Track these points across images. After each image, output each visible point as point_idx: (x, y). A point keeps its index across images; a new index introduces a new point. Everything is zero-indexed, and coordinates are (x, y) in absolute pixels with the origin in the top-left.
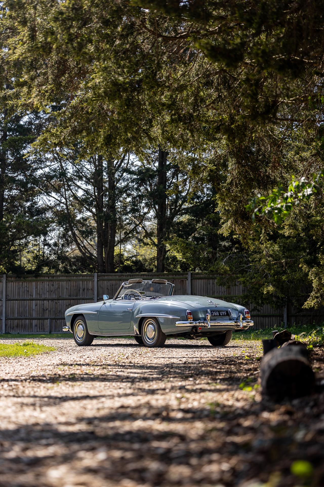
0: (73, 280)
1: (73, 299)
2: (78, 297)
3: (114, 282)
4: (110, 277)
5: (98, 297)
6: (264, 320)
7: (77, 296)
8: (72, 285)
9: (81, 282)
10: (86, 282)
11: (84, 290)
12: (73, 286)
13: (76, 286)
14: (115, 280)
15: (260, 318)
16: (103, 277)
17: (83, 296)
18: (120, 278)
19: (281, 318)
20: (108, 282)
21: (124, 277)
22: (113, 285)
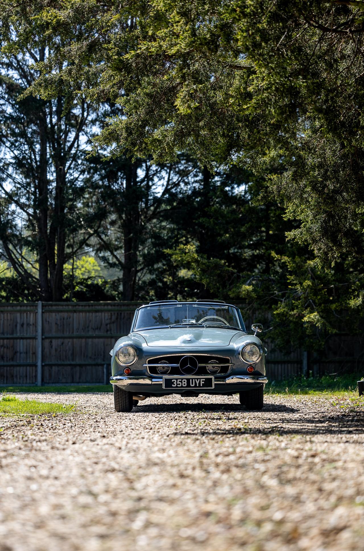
0: (7, 312)
1: (7, 338)
2: (15, 336)
3: (65, 315)
4: (61, 308)
5: (42, 335)
7: (12, 334)
8: (6, 318)
9: (18, 315)
10: (25, 314)
11: (22, 325)
12: (8, 320)
13: (11, 320)
14: (67, 311)
16: (50, 307)
17: (22, 334)
18: (75, 308)
19: (299, 366)
20: (57, 314)
21: (81, 308)
22: (64, 319)
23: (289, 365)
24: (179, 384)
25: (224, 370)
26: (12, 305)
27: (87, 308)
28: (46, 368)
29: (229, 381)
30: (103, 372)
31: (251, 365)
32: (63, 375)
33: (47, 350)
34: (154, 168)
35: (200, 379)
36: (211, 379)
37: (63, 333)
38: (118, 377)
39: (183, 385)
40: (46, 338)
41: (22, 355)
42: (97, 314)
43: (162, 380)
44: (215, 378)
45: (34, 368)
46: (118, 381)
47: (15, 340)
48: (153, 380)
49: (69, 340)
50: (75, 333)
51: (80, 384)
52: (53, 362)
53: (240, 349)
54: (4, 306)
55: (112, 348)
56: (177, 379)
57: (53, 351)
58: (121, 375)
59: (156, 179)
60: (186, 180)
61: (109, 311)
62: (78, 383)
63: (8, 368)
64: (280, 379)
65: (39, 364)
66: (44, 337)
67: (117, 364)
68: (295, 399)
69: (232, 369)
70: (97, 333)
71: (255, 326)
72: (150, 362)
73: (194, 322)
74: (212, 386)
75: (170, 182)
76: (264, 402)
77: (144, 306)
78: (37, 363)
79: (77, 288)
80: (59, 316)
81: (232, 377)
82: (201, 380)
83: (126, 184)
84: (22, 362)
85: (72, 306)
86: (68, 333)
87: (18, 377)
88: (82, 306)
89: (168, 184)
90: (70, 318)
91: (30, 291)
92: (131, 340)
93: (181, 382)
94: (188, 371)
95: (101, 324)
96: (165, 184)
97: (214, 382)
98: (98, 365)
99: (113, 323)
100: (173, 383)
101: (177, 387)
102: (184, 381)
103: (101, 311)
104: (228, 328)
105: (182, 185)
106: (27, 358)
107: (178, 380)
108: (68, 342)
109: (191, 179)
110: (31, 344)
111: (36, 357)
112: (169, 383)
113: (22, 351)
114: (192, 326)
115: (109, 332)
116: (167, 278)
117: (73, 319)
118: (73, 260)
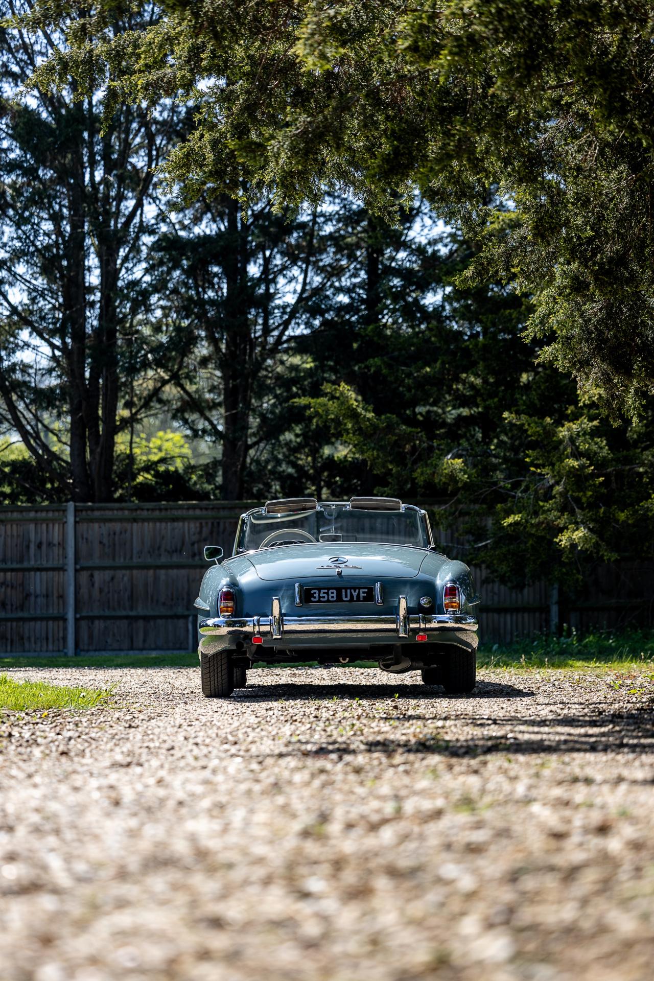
0: (12, 521)
1: (12, 570)
2: (25, 565)
3: (117, 526)
4: (109, 514)
5: (76, 563)
6: (502, 620)
7: (21, 561)
8: (9, 533)
9: (32, 527)
10: (44, 526)
11: (39, 546)
12: (12, 536)
13: (18, 536)
14: (121, 520)
15: (490, 615)
16: (89, 512)
17: (39, 562)
18: (135, 515)
19: (544, 616)
20: (102, 525)
21: (145, 514)
22: (115, 534)
23: (526, 615)
26: (21, 510)
27: (157, 513)
28: (83, 624)
30: (188, 630)
32: (114, 635)
33: (84, 591)
34: (278, 261)
37: (114, 559)
40: (83, 569)
41: (39, 600)
42: (176, 524)
45: (61, 623)
47: (27, 573)
49: (124, 572)
50: (135, 560)
51: (144, 652)
52: (96, 613)
54: (5, 512)
57: (96, 593)
59: (281, 281)
60: (337, 284)
61: (196, 518)
62: (142, 650)
63: (14, 624)
65: (71, 616)
66: (78, 567)
68: (538, 676)
70: (175, 559)
75: (308, 287)
76: (477, 678)
78: (66, 613)
79: (140, 479)
80: (106, 528)
83: (228, 289)
84: (38, 612)
85: (129, 510)
86: (122, 560)
87: (33, 639)
88: (148, 510)
89: (304, 290)
90: (125, 532)
91: (56, 485)
95: (183, 544)
96: (299, 288)
98: (177, 617)
103: (183, 519)
106: (47, 606)
108: (123, 576)
109: (346, 282)
110: (56, 579)
111: (65, 604)
113: (38, 592)
115: (197, 558)
116: (304, 460)
117: (132, 535)
118: (132, 427)
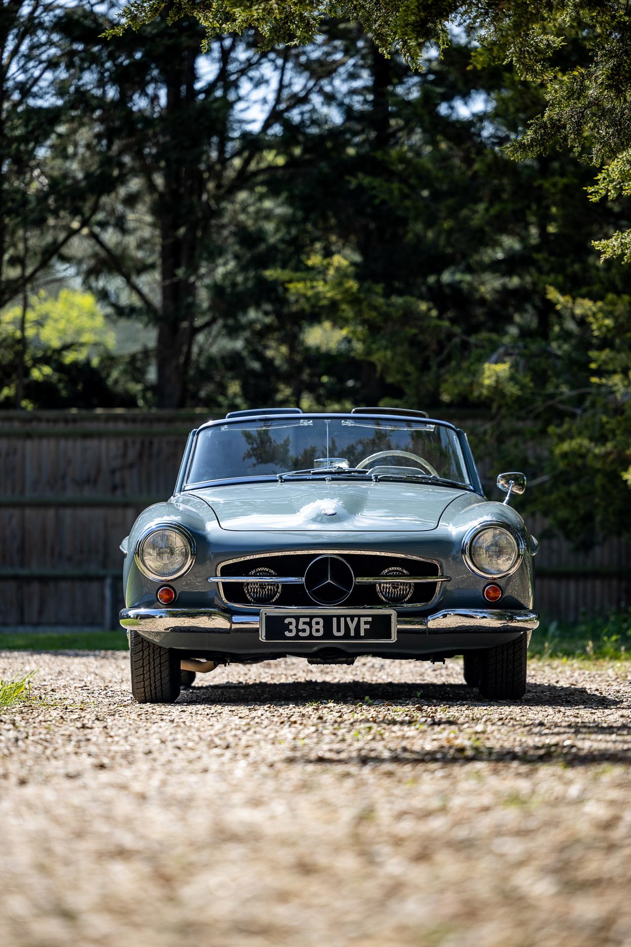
6: (563, 590)
14: (8, 435)
18: (28, 428)
21: (43, 427)
23: (598, 583)
24: (304, 631)
25: (424, 592)
27: (61, 427)
29: (436, 622)
30: (103, 598)
31: (493, 582)
34: (242, 54)
35: (359, 616)
36: (389, 617)
38: (143, 611)
39: (315, 634)
42: (89, 443)
43: (257, 618)
44: (400, 615)
46: (143, 622)
48: (235, 618)
49: (11, 511)
50: (28, 494)
51: (40, 629)
53: (467, 540)
55: (127, 532)
56: (297, 618)
58: (149, 605)
59: (245, 86)
60: (328, 89)
61: (118, 435)
62: (37, 625)
64: (571, 617)
67: (138, 574)
68: (610, 672)
69: (445, 591)
70: (87, 493)
71: (507, 479)
72: (226, 571)
73: (344, 465)
74: (390, 637)
75: (286, 93)
76: (529, 680)
77: (211, 423)
79: (36, 374)
81: (443, 612)
82: (363, 620)
83: (169, 95)
85: (20, 420)
86: (9, 493)
88: (48, 421)
89: (278, 101)
90: (15, 452)
92: (177, 512)
93: (309, 624)
94: (329, 596)
96: (271, 97)
97: (395, 627)
98: (87, 578)
99: (131, 466)
100: (287, 627)
101: (297, 637)
102: (317, 623)
103: (99, 435)
104: (435, 483)
105: (316, 99)
107: (302, 620)
108: (11, 517)
109: (340, 85)
112: (276, 626)
114: (339, 476)
115: (119, 493)
116: (277, 352)
117: (24, 457)
118: (25, 299)
